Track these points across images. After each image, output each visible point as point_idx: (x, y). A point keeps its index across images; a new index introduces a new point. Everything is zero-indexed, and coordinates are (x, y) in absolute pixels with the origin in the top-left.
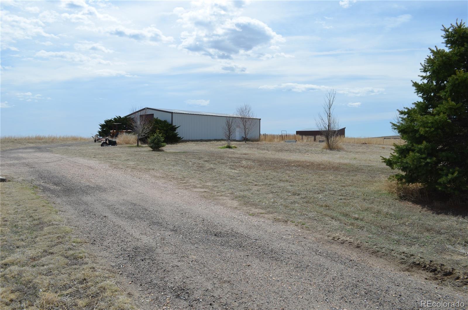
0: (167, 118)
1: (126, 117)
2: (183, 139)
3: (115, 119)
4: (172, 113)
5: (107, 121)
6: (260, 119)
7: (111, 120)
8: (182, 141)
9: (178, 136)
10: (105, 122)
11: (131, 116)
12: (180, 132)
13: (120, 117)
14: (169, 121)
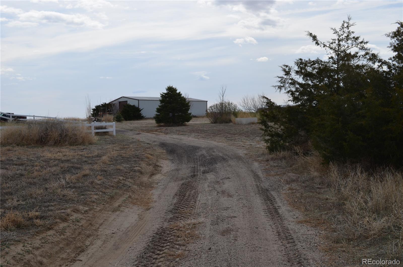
0: (135, 104)
1: (109, 103)
2: (146, 117)
3: (102, 105)
4: (138, 100)
5: (97, 106)
6: (207, 101)
7: (100, 105)
8: (145, 118)
9: (142, 115)
10: (95, 107)
11: (113, 102)
12: (143, 113)
13: (105, 103)
14: (136, 105)
